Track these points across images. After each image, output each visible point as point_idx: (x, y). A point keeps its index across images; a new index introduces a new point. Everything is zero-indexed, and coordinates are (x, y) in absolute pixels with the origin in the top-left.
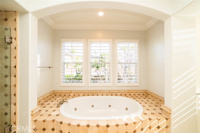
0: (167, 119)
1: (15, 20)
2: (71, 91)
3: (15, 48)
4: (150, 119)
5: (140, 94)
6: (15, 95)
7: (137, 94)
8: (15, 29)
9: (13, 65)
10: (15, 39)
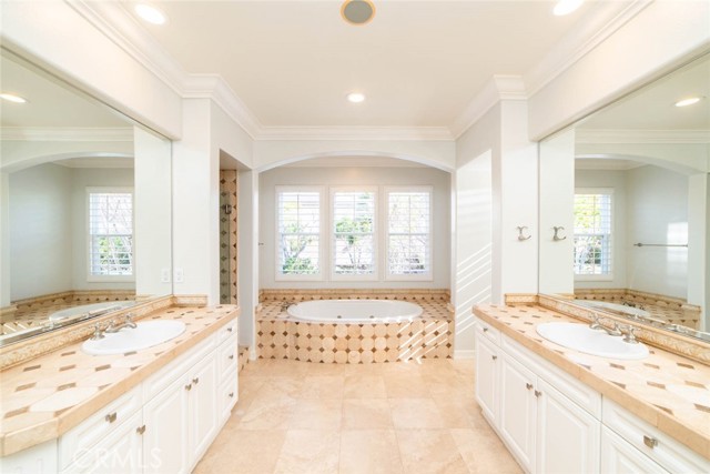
0: (449, 322)
1: (235, 181)
2: (297, 290)
3: (235, 220)
4: (424, 322)
5: (435, 297)
6: (235, 284)
7: (428, 297)
8: (235, 194)
9: (232, 244)
10: (235, 207)
